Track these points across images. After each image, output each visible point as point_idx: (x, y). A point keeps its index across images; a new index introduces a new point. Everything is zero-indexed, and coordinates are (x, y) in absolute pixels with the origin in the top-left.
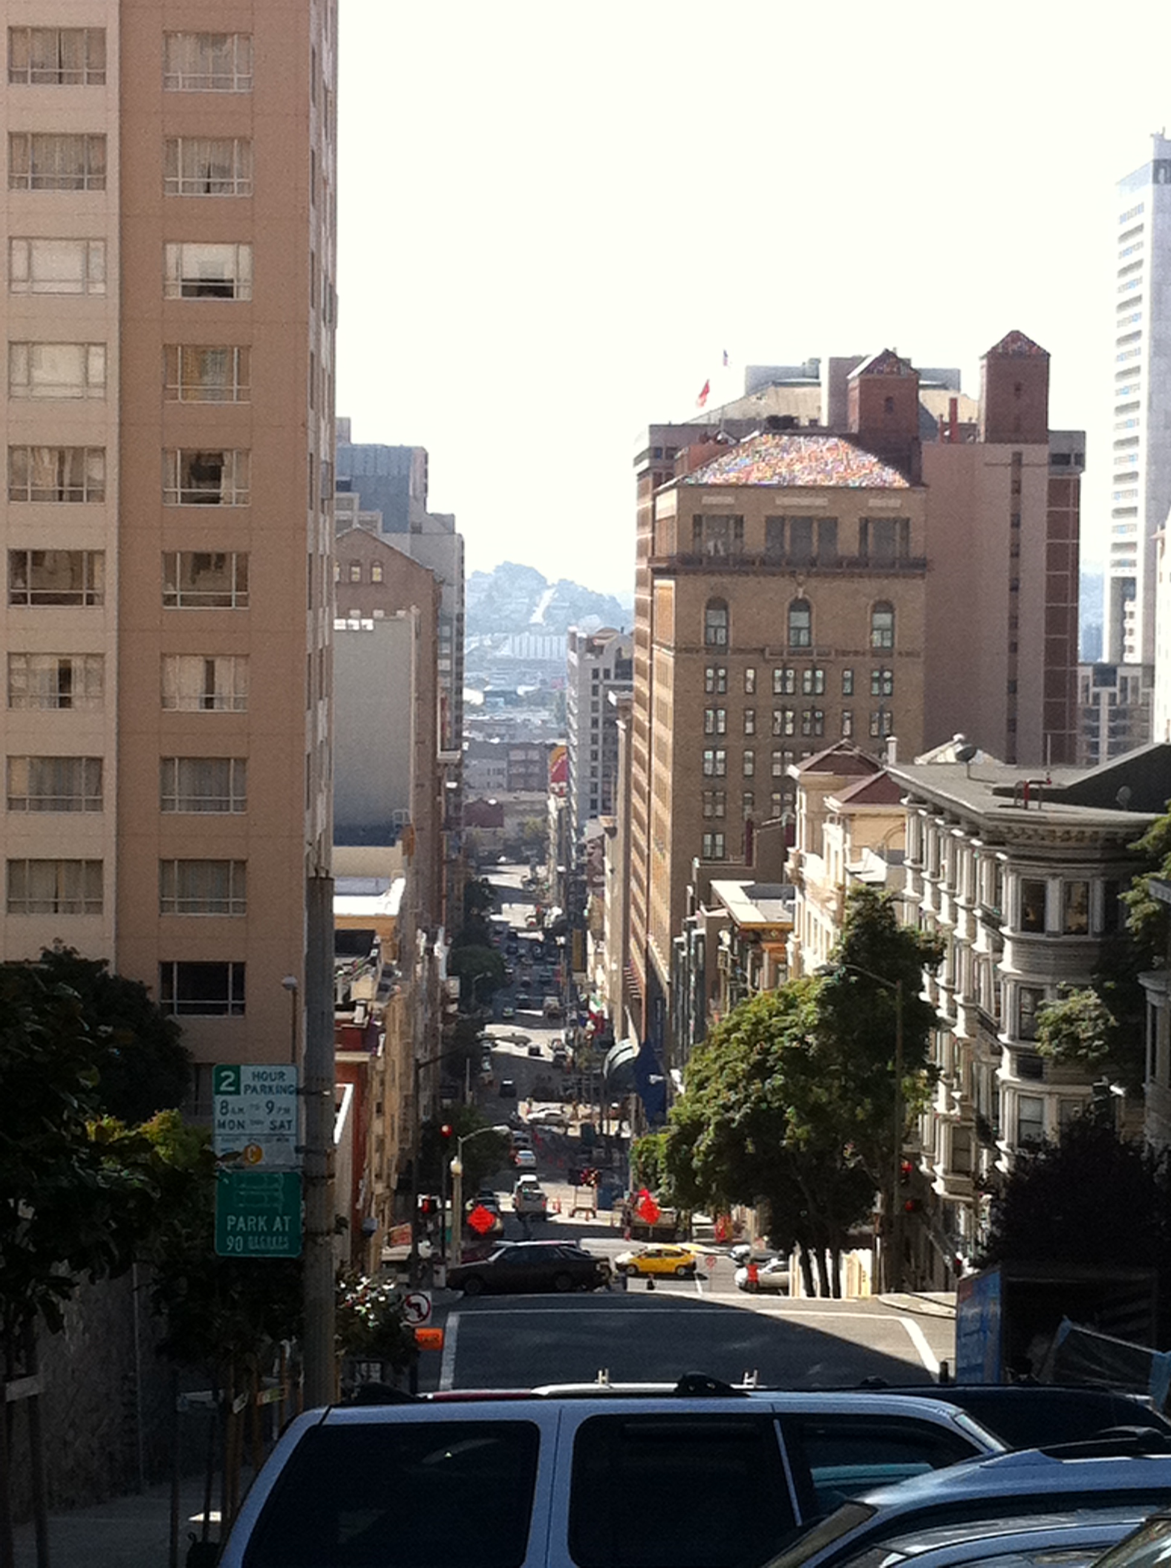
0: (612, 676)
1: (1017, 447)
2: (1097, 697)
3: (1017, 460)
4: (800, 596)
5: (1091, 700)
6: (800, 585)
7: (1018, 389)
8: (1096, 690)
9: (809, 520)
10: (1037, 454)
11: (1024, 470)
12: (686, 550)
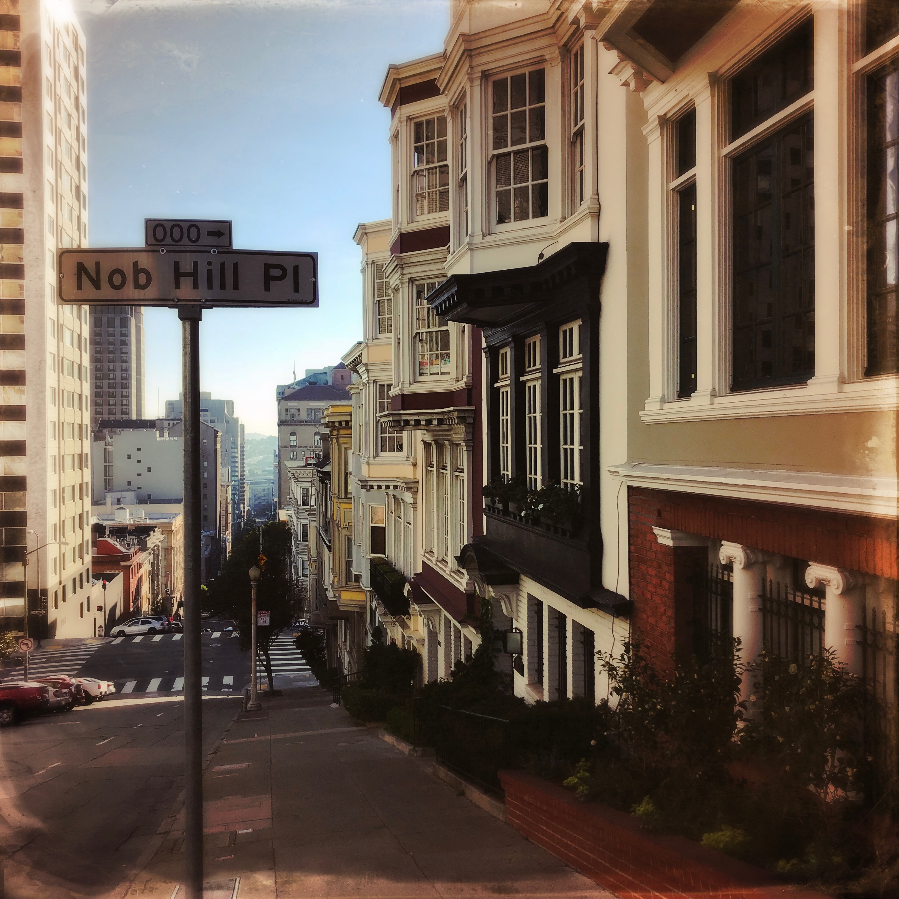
4: (317, 431)
6: (317, 428)
9: (319, 409)
12: (284, 418)
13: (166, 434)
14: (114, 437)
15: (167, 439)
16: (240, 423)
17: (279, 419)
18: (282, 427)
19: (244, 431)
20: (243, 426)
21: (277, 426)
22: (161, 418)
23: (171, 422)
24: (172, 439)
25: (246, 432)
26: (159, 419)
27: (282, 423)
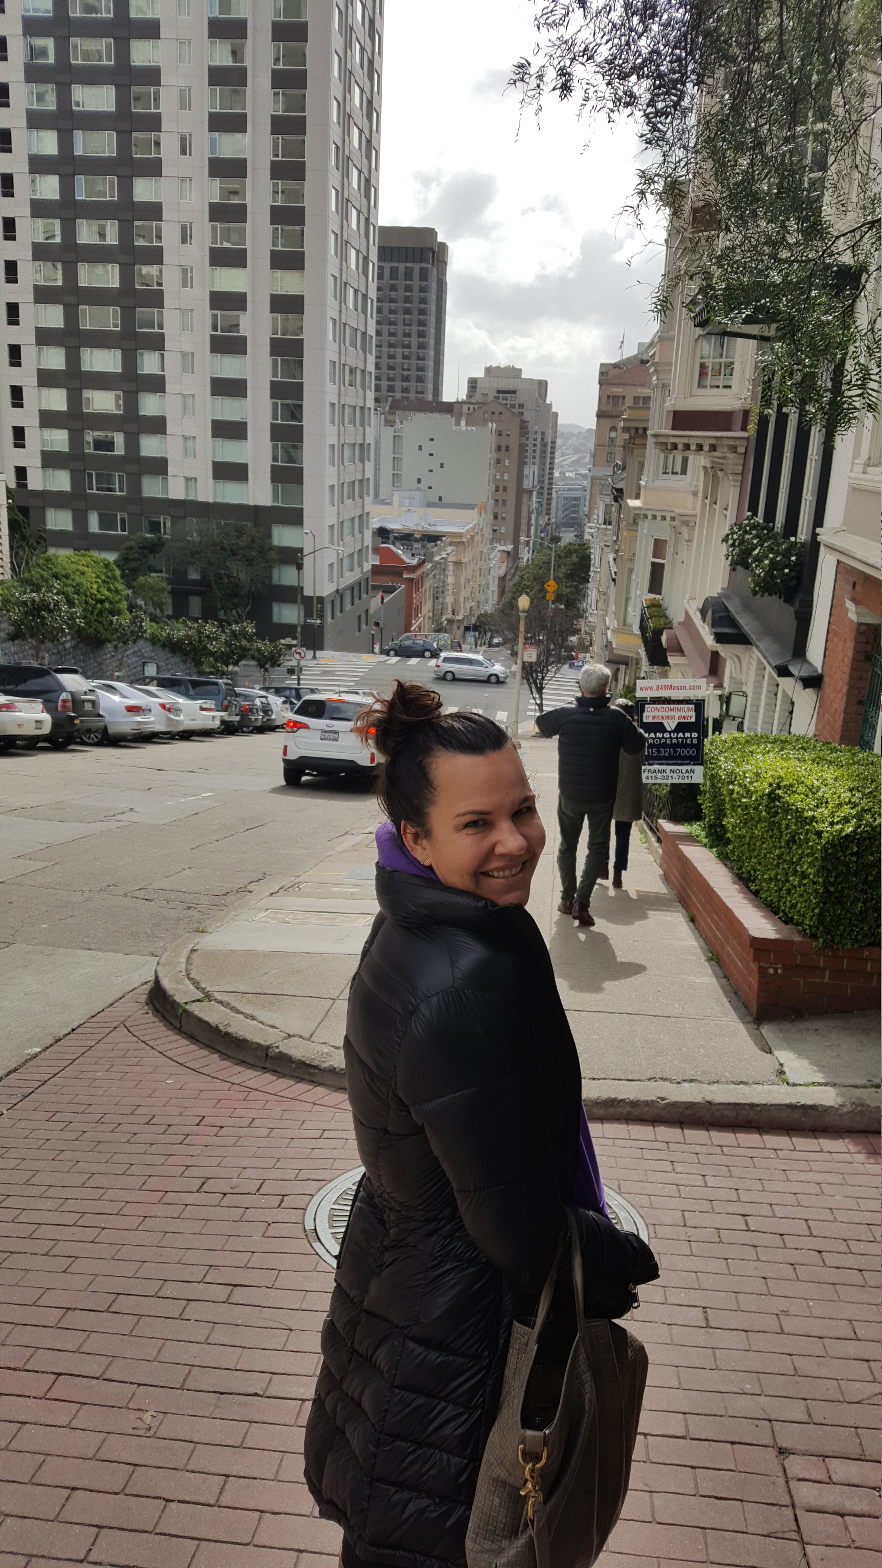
12: (604, 408)
13: (463, 423)
14: (405, 422)
15: (464, 429)
16: (554, 410)
17: (599, 407)
18: (601, 420)
19: (556, 422)
20: (556, 415)
21: (596, 419)
22: (460, 400)
23: (471, 407)
24: (469, 428)
25: (559, 422)
26: (457, 402)
27: (600, 415)
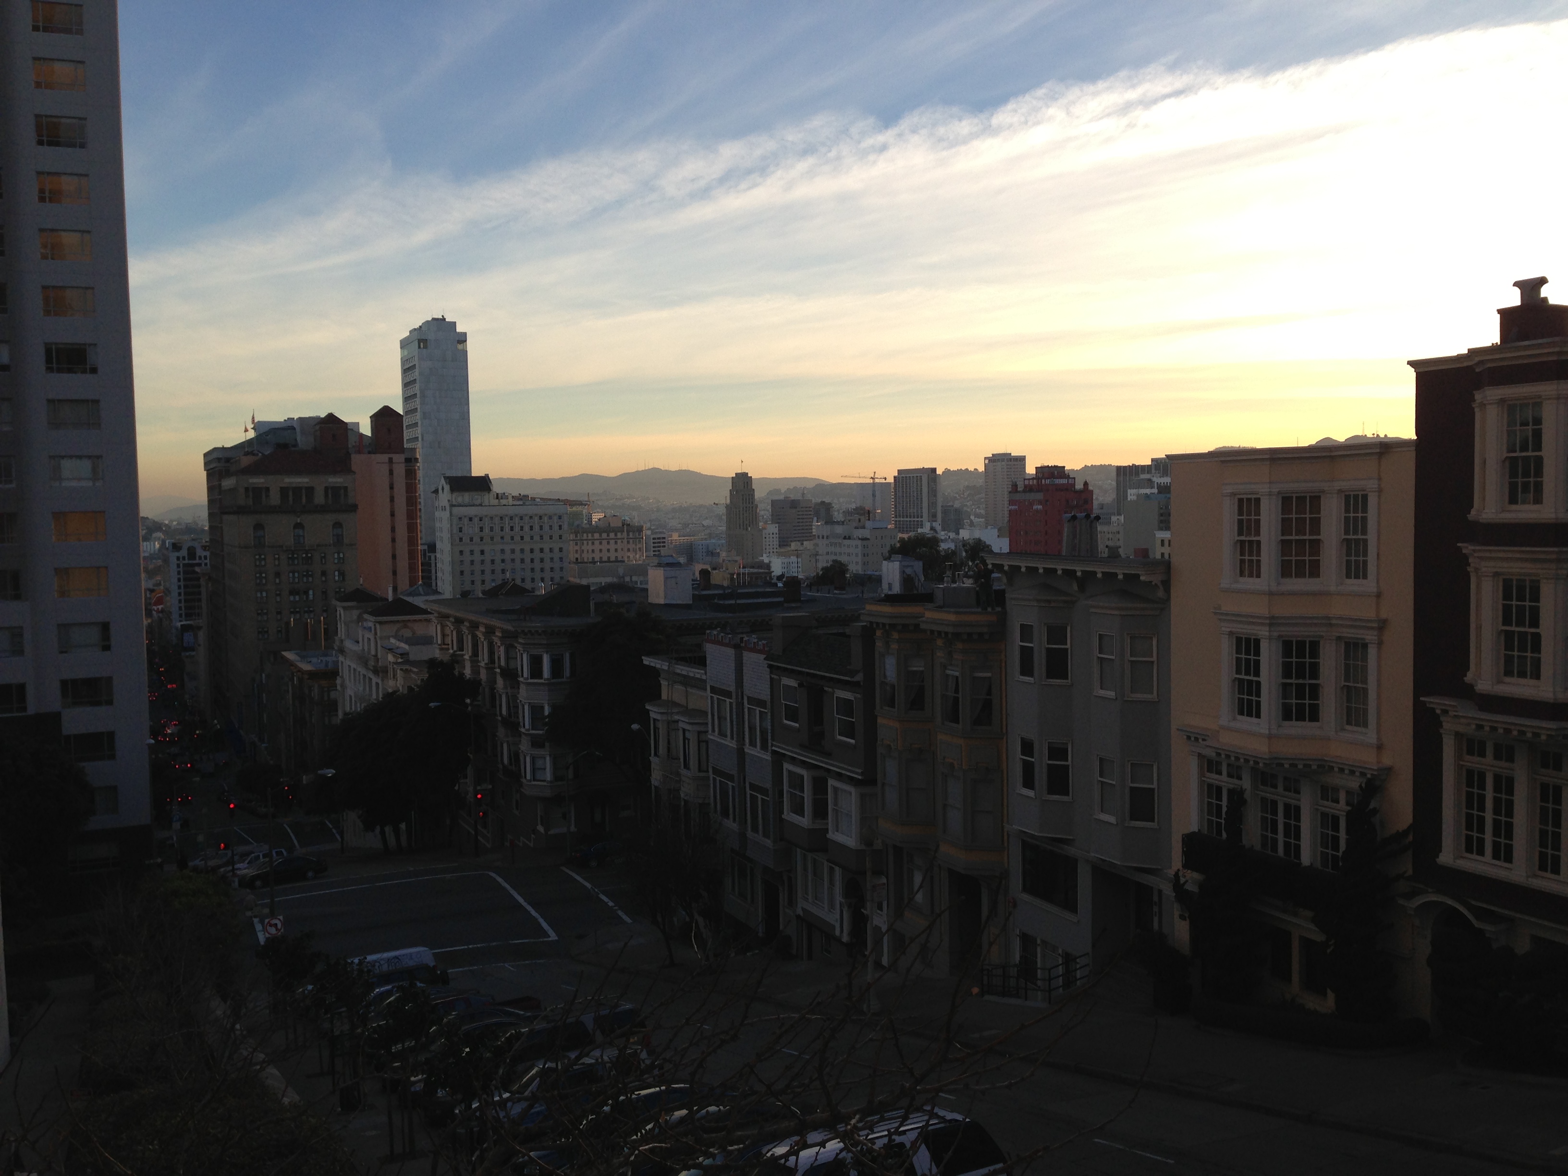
0: (186, 558)
1: (391, 455)
2: (430, 557)
3: (391, 460)
4: (299, 521)
5: (427, 559)
6: (299, 517)
7: (389, 430)
8: (429, 554)
9: (300, 488)
10: (399, 458)
11: (394, 465)
12: (243, 503)
